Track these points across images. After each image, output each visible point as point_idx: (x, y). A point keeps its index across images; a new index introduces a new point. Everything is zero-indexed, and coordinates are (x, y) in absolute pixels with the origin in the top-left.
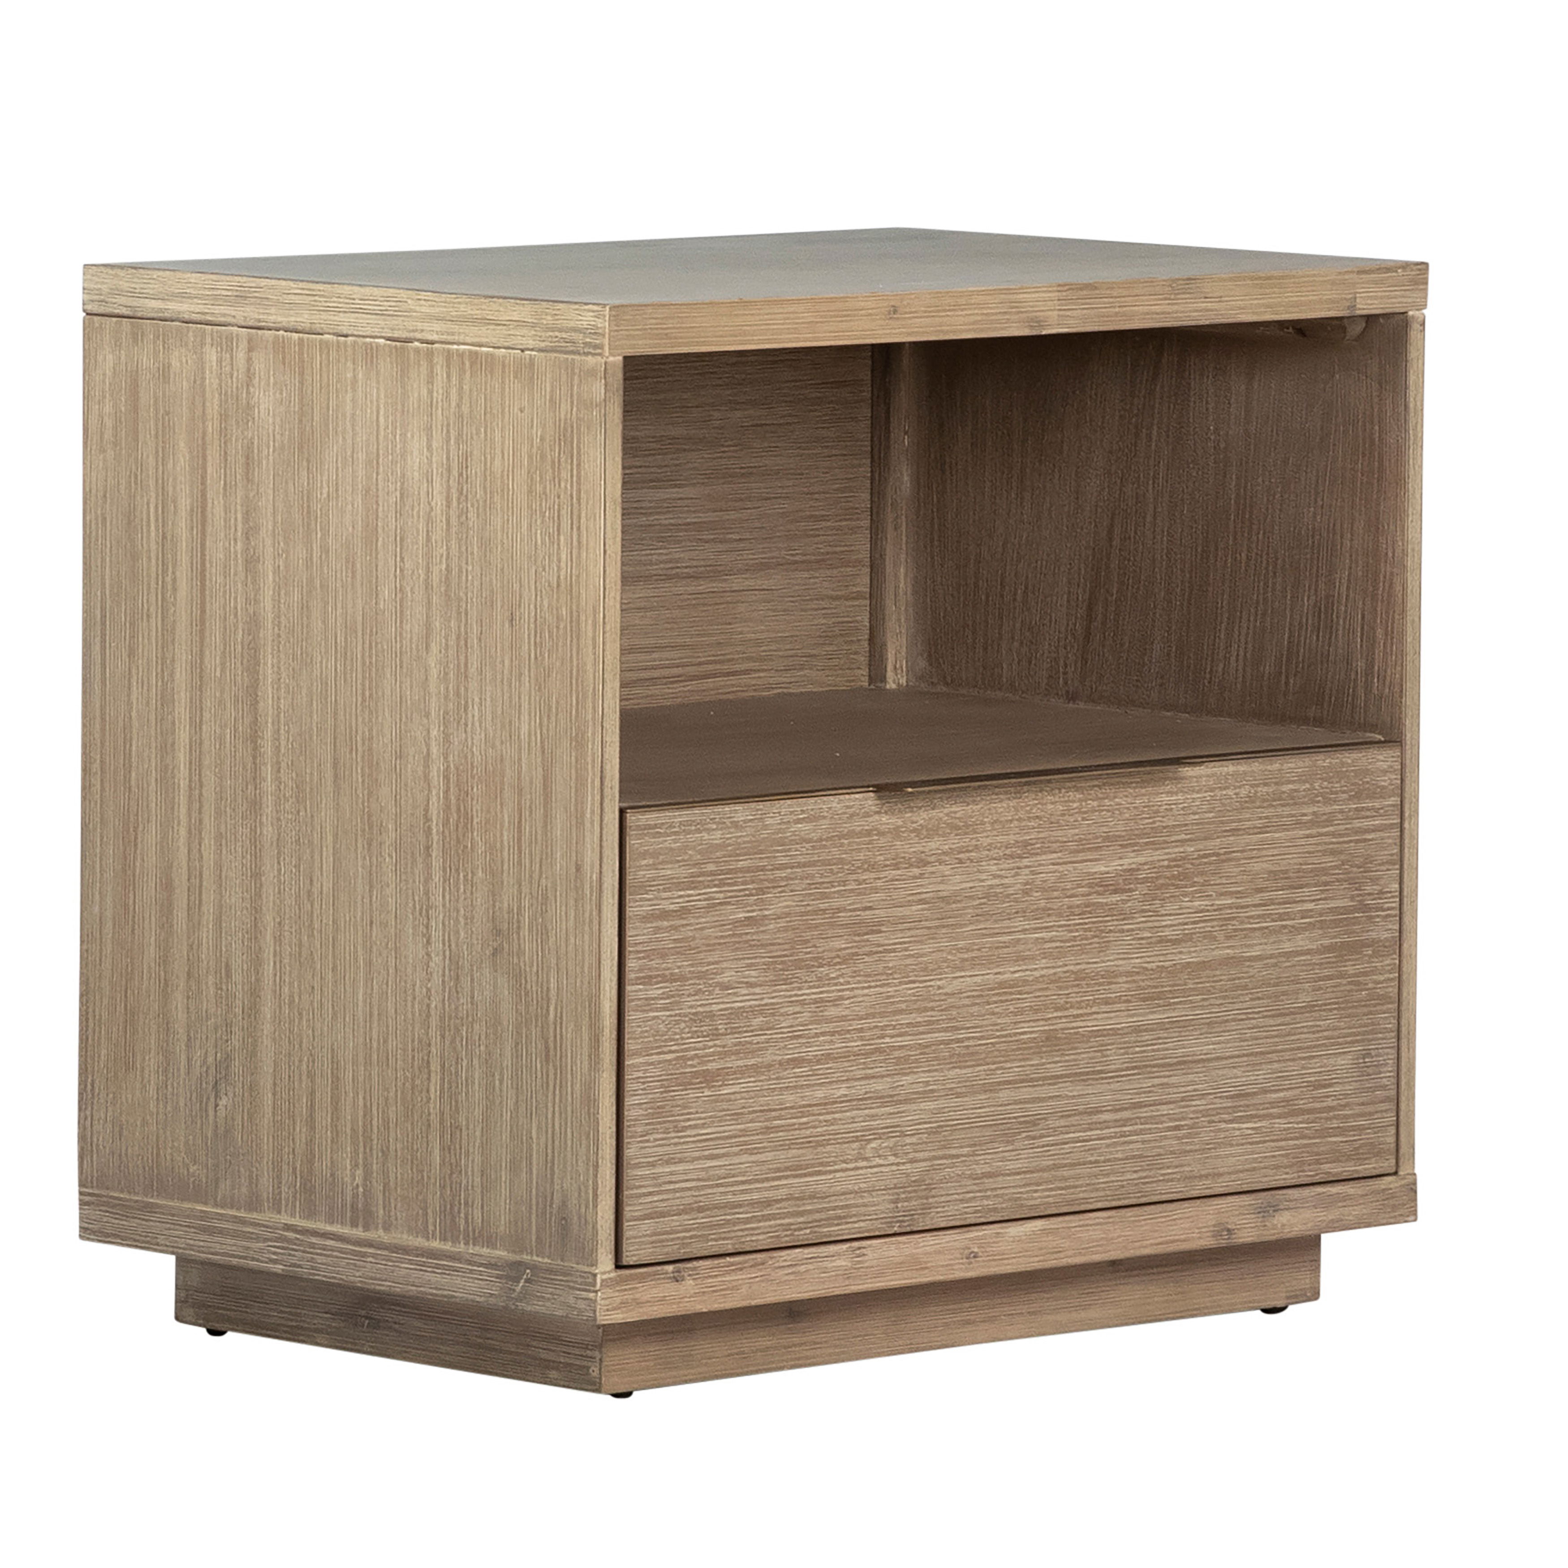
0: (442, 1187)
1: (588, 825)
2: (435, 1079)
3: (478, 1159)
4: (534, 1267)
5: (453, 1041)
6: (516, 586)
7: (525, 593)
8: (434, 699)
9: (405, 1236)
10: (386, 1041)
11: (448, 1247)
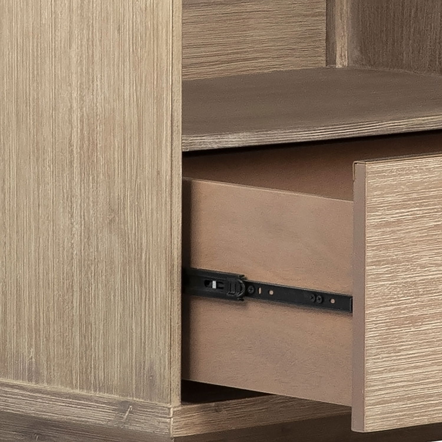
0: (81, 358)
1: (163, 148)
2: (76, 295)
3: (101, 342)
4: (134, 404)
5: (87, 273)
6: (121, 10)
7: (127, 16)
8: (74, 76)
9: (60, 386)
10: (48, 274)
11: (84, 393)
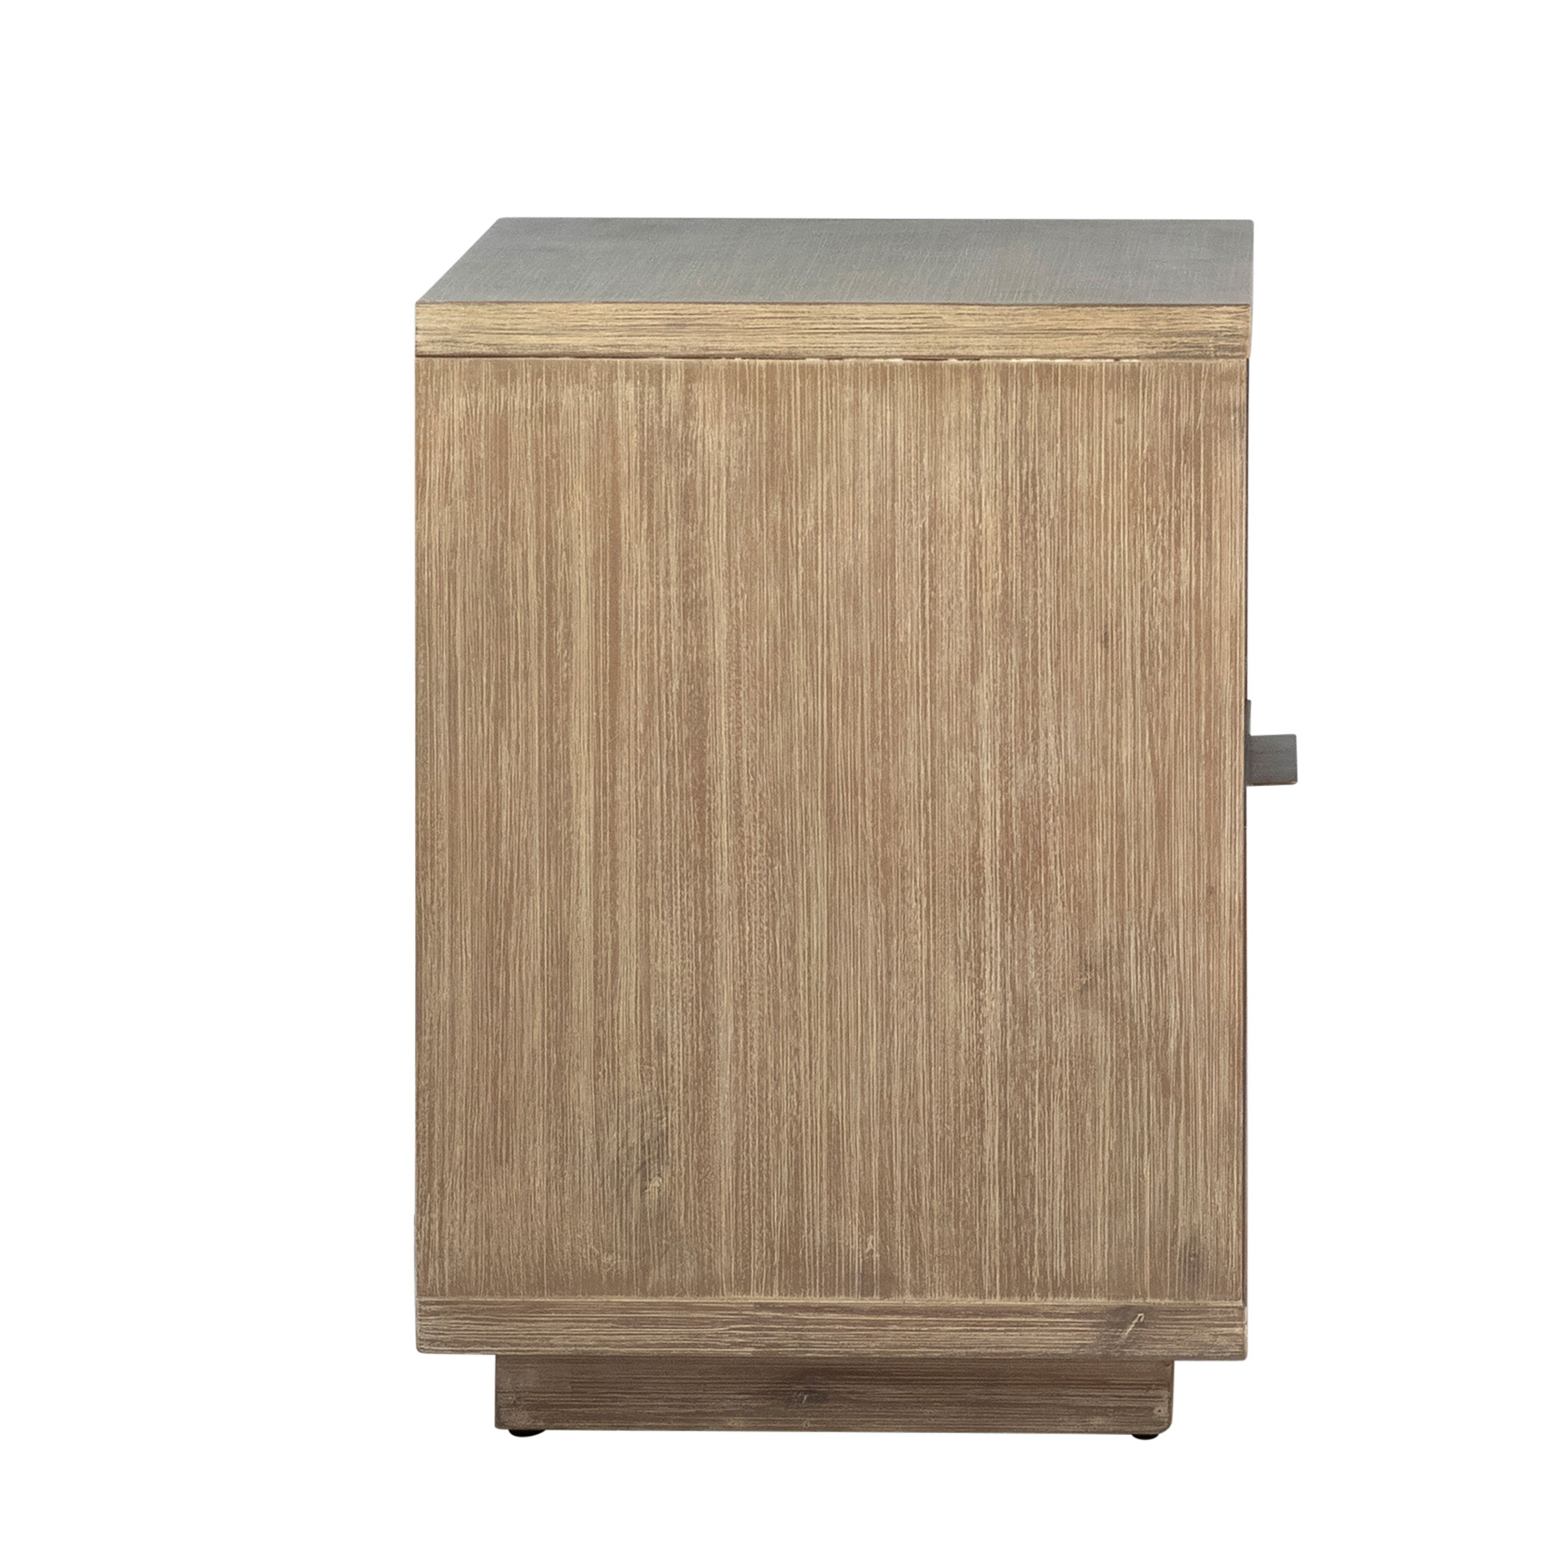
0: (1005, 1241)
1: (1225, 844)
2: (993, 1127)
3: (1059, 1205)
4: (1149, 1311)
5: (1019, 1086)
6: (1113, 606)
7: (1127, 613)
8: (985, 732)
9: (947, 1296)
10: (913, 1096)
11: (1015, 1302)
